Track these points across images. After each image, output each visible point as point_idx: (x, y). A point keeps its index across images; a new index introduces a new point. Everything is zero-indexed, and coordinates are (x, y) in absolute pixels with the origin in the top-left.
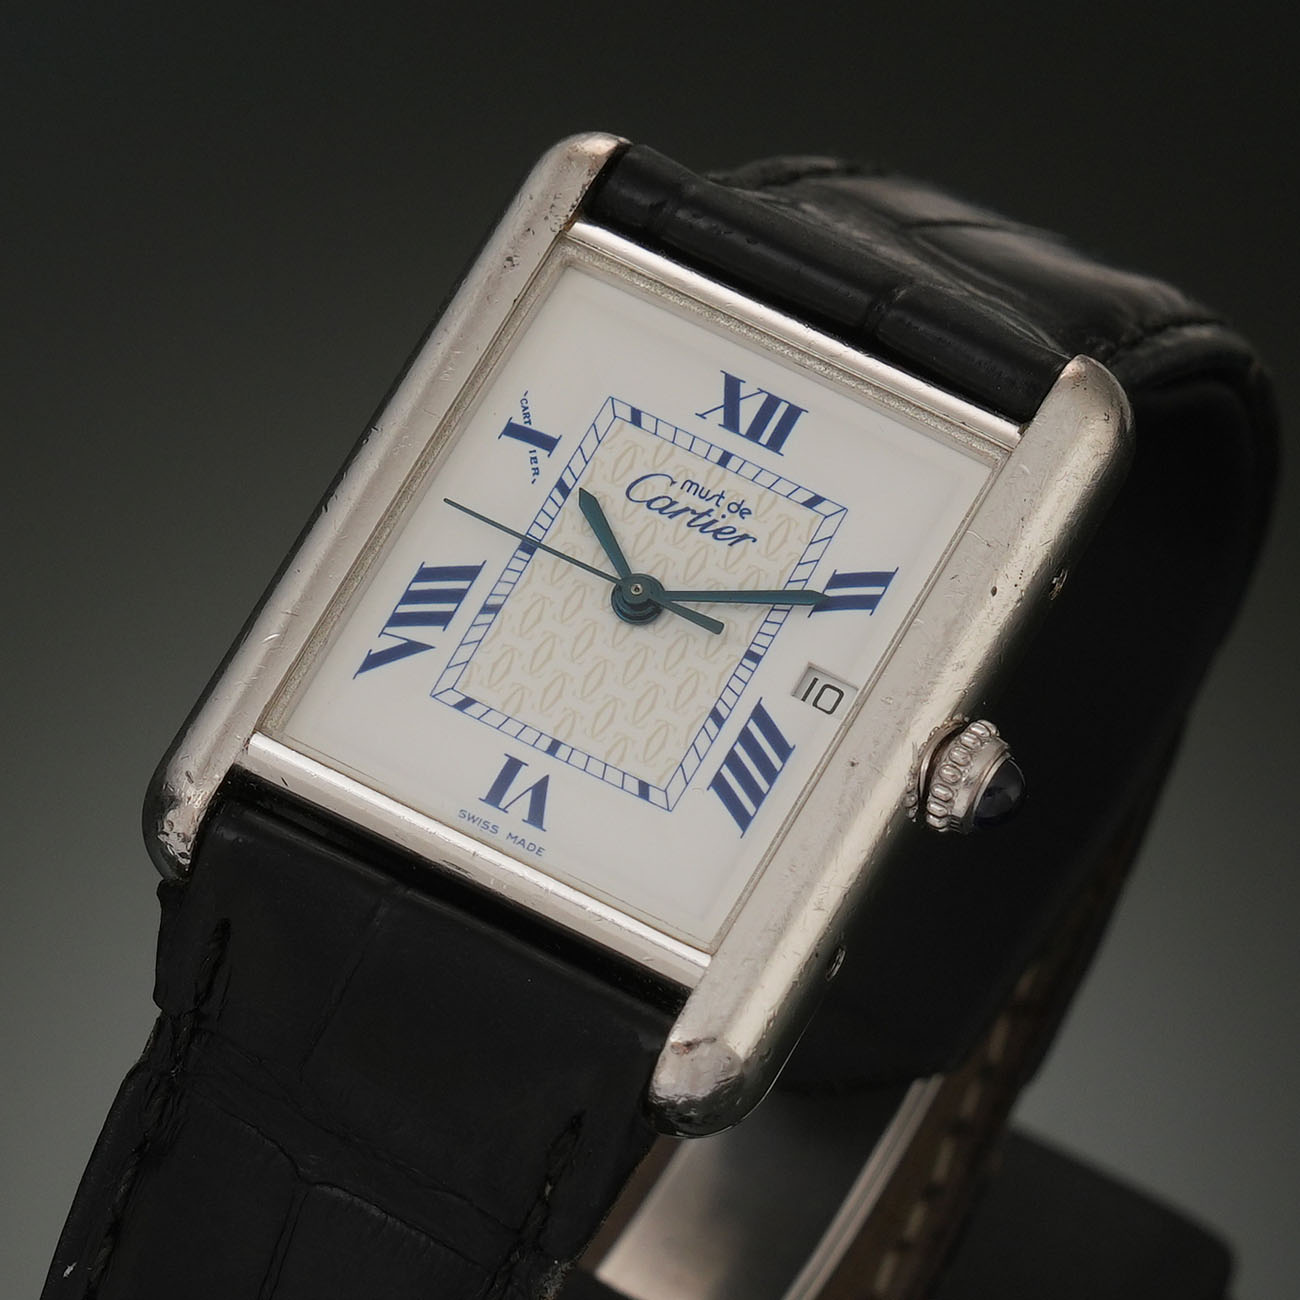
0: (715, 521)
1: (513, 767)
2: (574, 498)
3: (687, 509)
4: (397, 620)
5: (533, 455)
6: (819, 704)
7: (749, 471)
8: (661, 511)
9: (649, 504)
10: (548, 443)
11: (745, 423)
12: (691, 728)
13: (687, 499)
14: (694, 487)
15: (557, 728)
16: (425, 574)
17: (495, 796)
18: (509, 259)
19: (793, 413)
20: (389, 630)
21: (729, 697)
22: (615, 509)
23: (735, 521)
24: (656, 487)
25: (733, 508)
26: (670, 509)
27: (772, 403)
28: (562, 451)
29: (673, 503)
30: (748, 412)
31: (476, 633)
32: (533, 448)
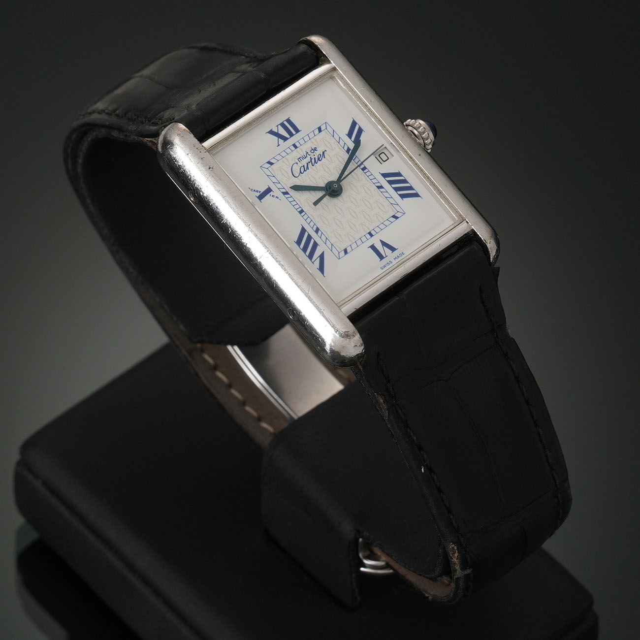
0: (315, 158)
1: (373, 247)
2: (292, 192)
3: (307, 164)
4: (311, 256)
5: (271, 196)
6: (387, 158)
7: (302, 142)
8: (305, 171)
9: (301, 172)
10: (269, 190)
11: (287, 135)
12: (380, 195)
13: (304, 162)
14: (301, 159)
15: (365, 231)
16: (299, 242)
17: (381, 257)
18: (210, 168)
19: (288, 121)
20: (313, 260)
21: (375, 181)
22: (298, 182)
23: (317, 153)
24: (296, 168)
25: (312, 151)
26: (306, 168)
27: (282, 125)
28: (273, 187)
29: (304, 166)
30: (283, 132)
31: (324, 238)
32: (269, 195)
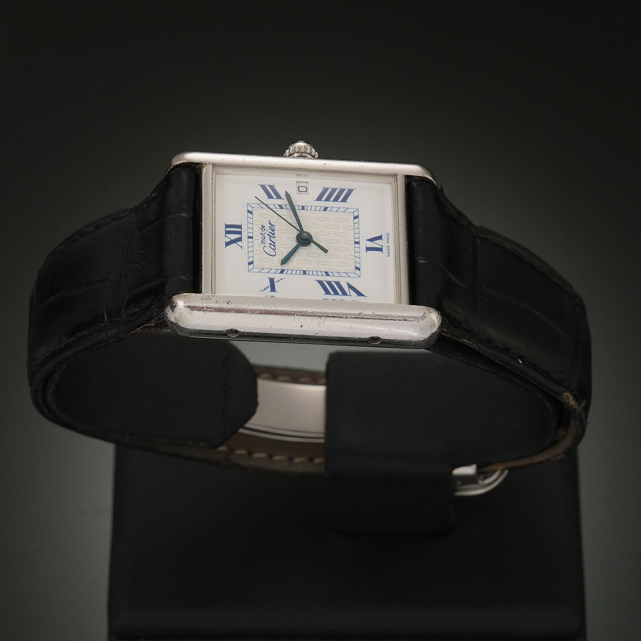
1: (368, 249)
2: (285, 267)
4: (344, 293)
5: (277, 282)
7: (250, 231)
10: (272, 281)
11: (238, 236)
12: (332, 214)
15: (351, 244)
16: (328, 293)
17: (380, 250)
18: (228, 303)
19: (227, 226)
20: (348, 294)
21: (318, 209)
22: (280, 257)
23: (267, 227)
24: (268, 250)
25: (263, 230)
26: (273, 244)
27: (227, 232)
28: (272, 276)
29: (271, 244)
30: (234, 237)
31: (336, 274)
32: (275, 283)
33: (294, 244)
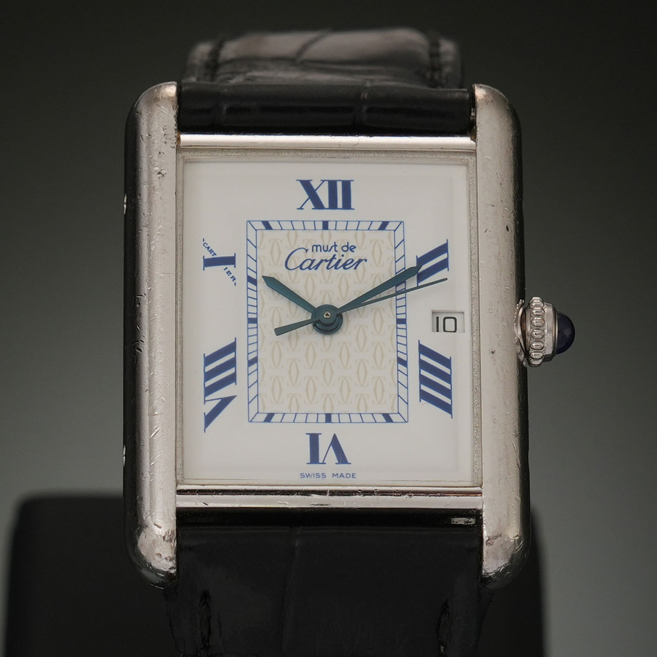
0: (340, 261)
1: (314, 439)
2: (261, 284)
3: (322, 261)
4: (209, 391)
5: (227, 270)
6: (446, 330)
7: (341, 226)
8: (309, 268)
9: (301, 267)
10: (231, 261)
11: (325, 201)
12: (392, 373)
13: (319, 256)
14: (319, 247)
15: (324, 407)
16: (209, 360)
17: (314, 458)
19: (347, 185)
20: (208, 398)
21: (402, 348)
22: (284, 277)
23: (350, 255)
24: (299, 257)
25: (345, 249)
26: (313, 265)
27: (332, 185)
28: (240, 261)
29: (313, 261)
30: (323, 195)
31: (253, 378)
32: (224, 267)
33: (316, 304)
